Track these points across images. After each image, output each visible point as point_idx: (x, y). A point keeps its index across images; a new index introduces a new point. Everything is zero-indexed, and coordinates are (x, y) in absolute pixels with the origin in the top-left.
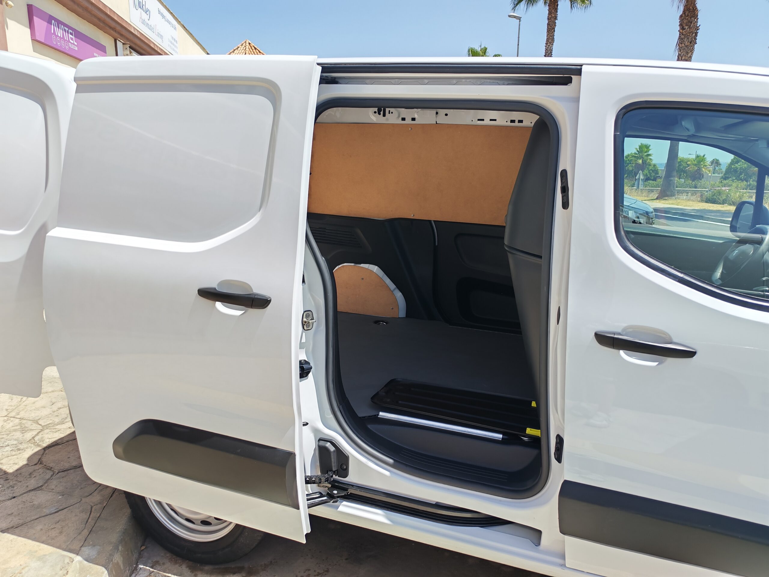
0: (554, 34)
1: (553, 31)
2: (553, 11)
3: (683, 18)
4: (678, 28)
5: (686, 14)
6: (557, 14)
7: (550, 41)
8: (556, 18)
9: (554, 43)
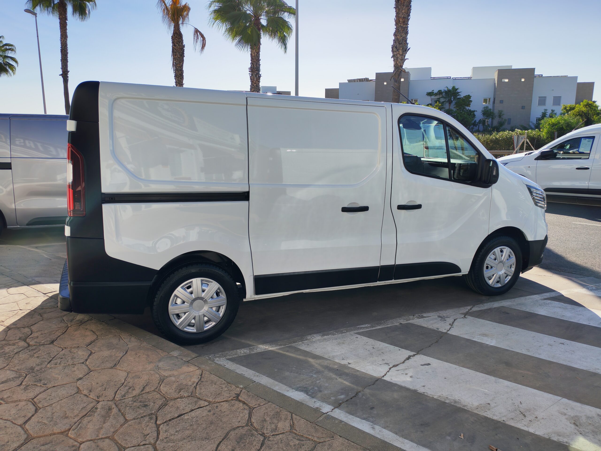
0: (66, 31)
1: (65, 28)
2: (63, 13)
3: (173, 38)
4: (171, 45)
5: (176, 36)
6: (67, 16)
7: (64, 36)
8: (66, 19)
9: (68, 39)
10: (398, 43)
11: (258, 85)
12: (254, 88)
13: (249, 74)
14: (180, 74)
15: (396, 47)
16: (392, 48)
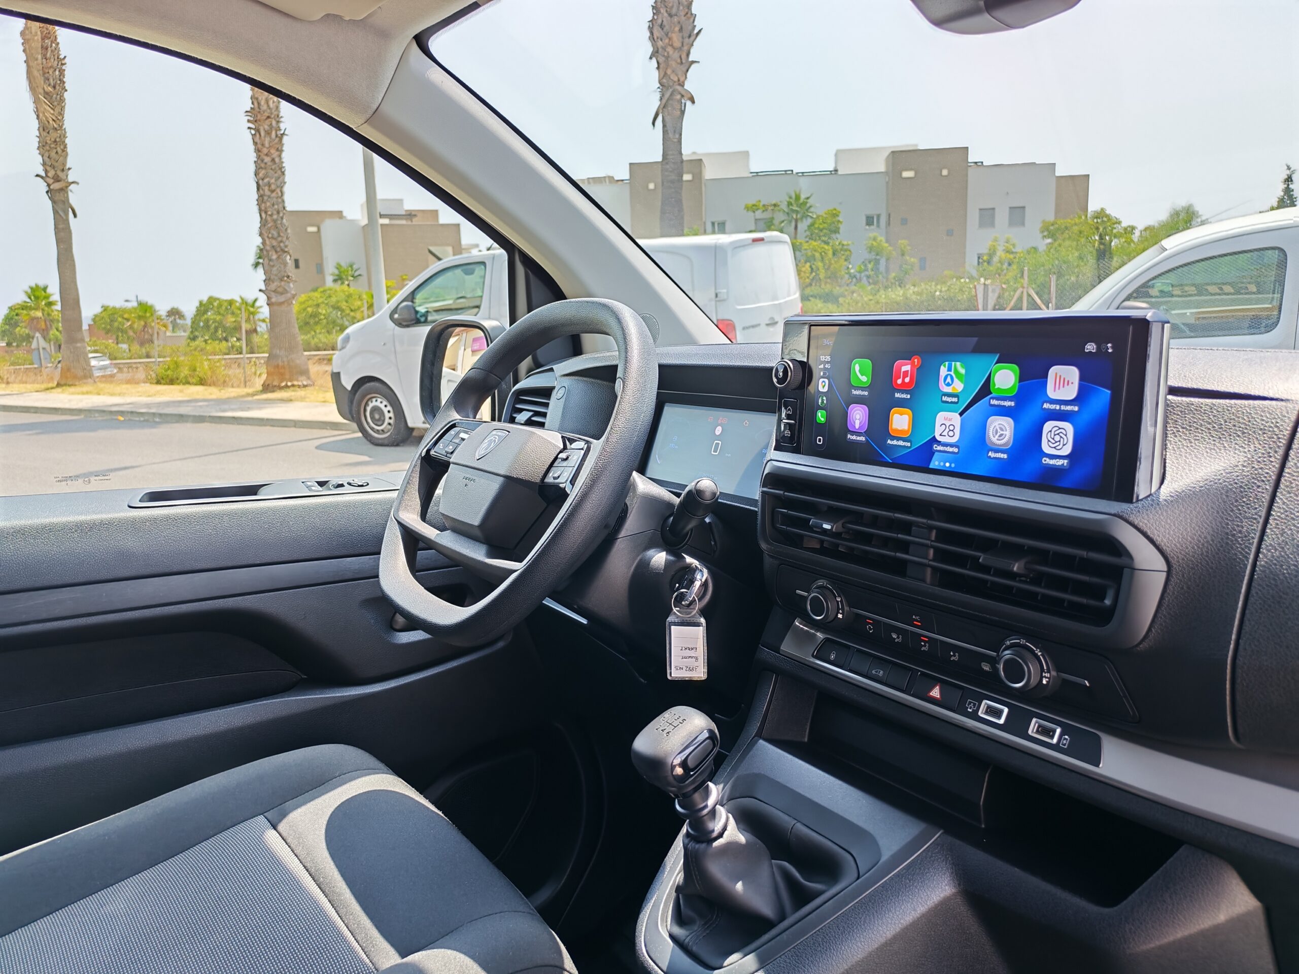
10: (666, 14)
11: (277, 160)
12: (265, 168)
13: (249, 128)
14: (55, 141)
15: (662, 26)
16: (651, 29)
